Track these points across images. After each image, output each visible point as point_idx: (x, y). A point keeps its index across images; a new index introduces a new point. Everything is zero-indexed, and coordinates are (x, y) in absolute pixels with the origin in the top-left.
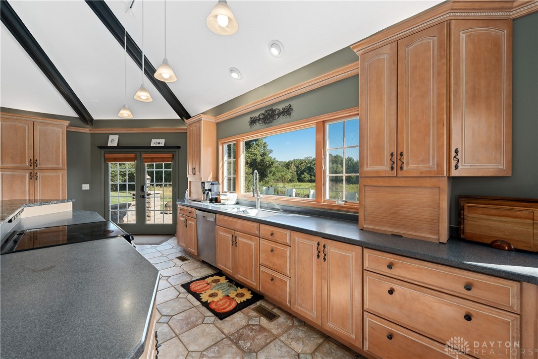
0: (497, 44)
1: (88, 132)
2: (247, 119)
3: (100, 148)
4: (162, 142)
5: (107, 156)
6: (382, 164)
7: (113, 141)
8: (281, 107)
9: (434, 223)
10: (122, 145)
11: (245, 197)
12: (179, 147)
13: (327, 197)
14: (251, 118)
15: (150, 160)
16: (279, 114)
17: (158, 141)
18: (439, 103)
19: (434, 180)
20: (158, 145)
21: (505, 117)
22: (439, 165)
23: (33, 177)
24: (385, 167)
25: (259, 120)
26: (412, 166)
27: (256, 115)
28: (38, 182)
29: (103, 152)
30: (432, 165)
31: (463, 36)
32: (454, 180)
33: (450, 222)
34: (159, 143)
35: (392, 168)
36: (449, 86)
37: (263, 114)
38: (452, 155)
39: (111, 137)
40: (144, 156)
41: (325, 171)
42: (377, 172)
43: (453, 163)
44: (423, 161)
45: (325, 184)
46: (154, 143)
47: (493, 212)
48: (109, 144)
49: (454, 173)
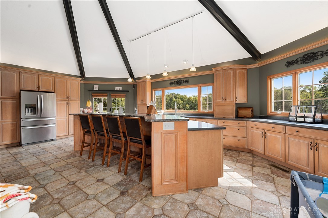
0: (244, 74)
1: (83, 83)
2: (169, 82)
3: (89, 90)
4: (121, 89)
5: (93, 94)
6: (220, 100)
7: (96, 87)
8: (184, 80)
9: (233, 113)
10: (101, 89)
11: (166, 111)
12: (129, 91)
13: (202, 110)
14: (170, 82)
15: (115, 96)
16: (183, 82)
17: (119, 88)
18: (233, 86)
19: (232, 104)
20: (119, 90)
21: (246, 90)
22: (233, 100)
23: (68, 104)
24: (221, 100)
25: (175, 83)
26: (228, 100)
27: (173, 81)
28: (69, 106)
29: (90, 92)
30: (232, 100)
31: (238, 72)
32: (236, 104)
33: (236, 114)
34: (119, 89)
35: (223, 101)
36: (235, 83)
37: (176, 81)
38: (236, 98)
39: (95, 86)
40: (112, 95)
41: (201, 102)
42: (219, 102)
43: (236, 100)
44: (230, 99)
45: (201, 106)
46: (117, 89)
47: (244, 110)
48: (94, 89)
49: (236, 102)
